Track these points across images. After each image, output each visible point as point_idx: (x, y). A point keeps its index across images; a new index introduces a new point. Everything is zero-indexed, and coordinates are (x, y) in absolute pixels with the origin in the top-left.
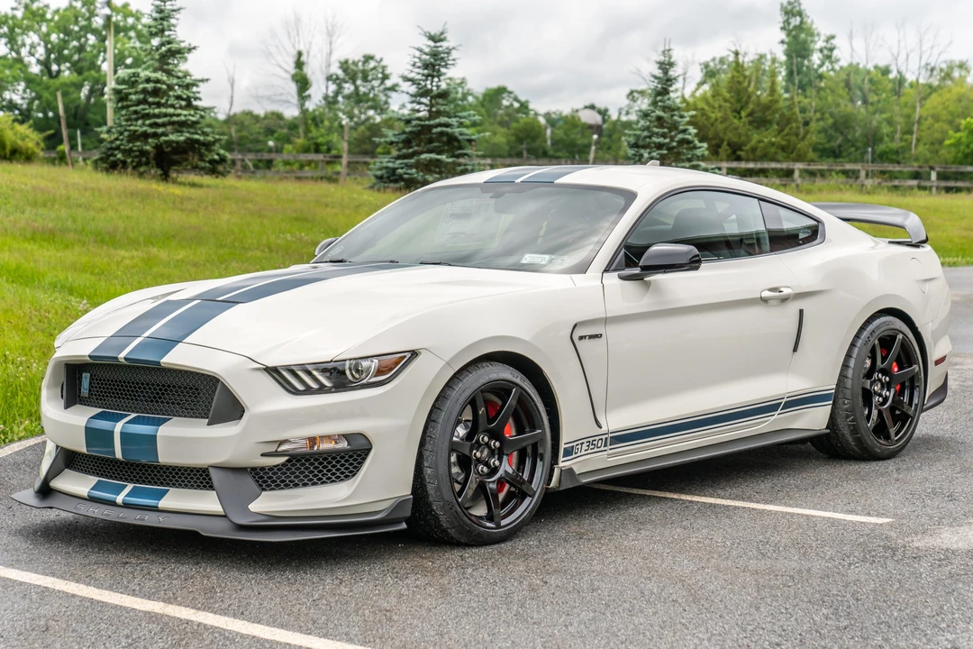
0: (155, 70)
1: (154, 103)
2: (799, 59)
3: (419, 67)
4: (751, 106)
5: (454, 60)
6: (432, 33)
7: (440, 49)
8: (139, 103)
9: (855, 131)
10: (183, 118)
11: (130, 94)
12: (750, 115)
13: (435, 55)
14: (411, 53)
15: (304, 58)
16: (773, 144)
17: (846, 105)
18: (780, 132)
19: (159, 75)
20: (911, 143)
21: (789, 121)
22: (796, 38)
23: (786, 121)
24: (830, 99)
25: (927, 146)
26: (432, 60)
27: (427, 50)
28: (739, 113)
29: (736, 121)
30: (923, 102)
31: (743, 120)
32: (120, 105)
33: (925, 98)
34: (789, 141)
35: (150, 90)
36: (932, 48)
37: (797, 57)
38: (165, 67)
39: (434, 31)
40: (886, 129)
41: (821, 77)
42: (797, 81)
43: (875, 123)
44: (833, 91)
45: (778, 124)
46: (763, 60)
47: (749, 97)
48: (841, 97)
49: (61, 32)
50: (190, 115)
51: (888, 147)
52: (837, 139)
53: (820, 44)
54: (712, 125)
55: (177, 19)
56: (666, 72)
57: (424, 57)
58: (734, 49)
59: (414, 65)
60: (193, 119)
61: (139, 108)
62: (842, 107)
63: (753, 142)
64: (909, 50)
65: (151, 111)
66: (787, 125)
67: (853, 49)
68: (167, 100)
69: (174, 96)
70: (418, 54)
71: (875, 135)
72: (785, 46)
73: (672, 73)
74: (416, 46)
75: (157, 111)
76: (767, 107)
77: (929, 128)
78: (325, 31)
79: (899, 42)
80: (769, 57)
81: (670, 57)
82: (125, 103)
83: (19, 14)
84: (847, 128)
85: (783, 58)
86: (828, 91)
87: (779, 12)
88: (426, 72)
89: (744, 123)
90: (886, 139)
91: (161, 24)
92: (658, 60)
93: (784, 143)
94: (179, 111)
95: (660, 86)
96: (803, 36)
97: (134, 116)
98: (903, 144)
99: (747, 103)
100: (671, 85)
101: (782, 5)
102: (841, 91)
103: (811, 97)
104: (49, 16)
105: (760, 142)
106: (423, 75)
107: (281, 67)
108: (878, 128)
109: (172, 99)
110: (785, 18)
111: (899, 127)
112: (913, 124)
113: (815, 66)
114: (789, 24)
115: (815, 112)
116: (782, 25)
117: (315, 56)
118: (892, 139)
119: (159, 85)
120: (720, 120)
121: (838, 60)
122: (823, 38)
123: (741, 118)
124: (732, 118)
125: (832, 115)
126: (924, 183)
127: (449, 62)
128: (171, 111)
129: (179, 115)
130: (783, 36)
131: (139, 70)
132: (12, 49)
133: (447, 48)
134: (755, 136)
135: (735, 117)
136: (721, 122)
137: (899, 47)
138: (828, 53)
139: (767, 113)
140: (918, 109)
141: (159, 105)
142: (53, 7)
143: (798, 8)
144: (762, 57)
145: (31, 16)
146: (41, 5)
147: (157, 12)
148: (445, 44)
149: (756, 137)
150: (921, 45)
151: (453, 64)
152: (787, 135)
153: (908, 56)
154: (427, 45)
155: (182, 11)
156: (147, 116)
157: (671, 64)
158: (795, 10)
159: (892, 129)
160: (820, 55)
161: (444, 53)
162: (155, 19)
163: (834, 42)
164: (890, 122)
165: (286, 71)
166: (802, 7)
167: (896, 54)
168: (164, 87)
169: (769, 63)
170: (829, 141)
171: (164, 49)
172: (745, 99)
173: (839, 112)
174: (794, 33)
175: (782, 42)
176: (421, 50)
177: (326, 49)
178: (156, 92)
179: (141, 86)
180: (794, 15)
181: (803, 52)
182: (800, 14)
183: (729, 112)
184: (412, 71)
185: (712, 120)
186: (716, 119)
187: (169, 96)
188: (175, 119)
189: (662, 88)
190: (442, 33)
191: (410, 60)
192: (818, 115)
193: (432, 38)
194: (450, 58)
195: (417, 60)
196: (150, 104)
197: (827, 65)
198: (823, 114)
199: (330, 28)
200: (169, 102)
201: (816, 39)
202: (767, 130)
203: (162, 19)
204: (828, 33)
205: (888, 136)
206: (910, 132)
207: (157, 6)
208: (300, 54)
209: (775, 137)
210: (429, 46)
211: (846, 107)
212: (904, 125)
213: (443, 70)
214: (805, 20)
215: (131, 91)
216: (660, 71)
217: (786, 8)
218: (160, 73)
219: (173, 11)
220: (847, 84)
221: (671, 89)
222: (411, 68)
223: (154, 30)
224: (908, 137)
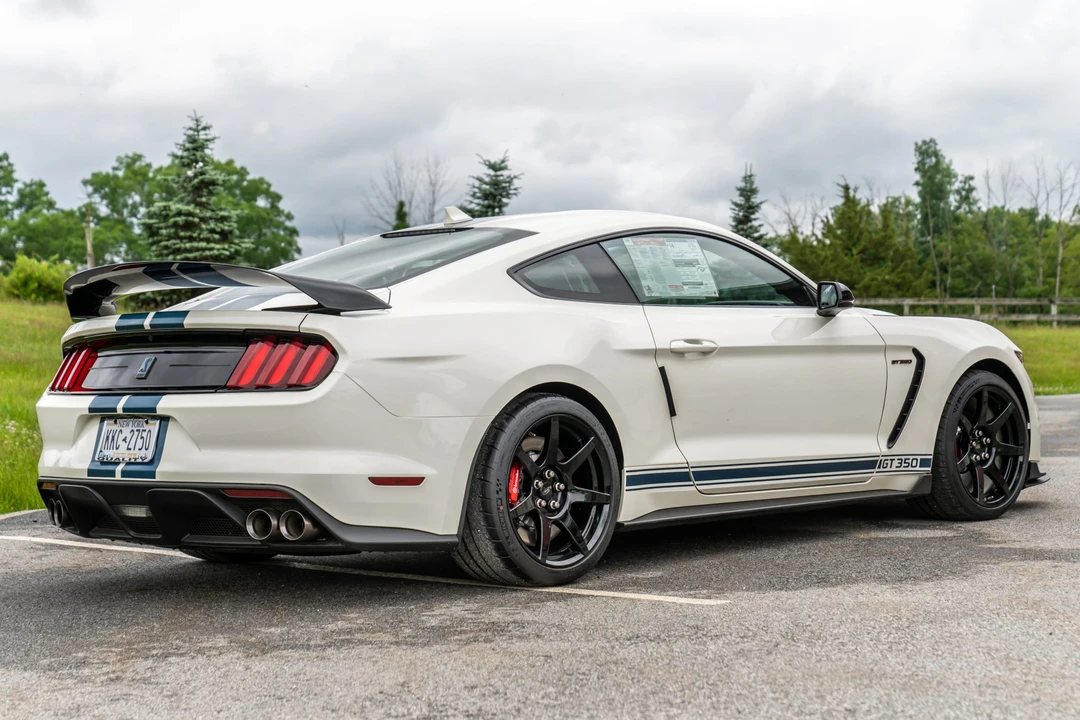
0: (188, 204)
1: (185, 238)
2: (934, 201)
3: (478, 198)
4: (863, 243)
5: (516, 189)
6: (492, 162)
7: (501, 178)
8: (170, 238)
9: (995, 275)
10: (216, 252)
11: (161, 228)
12: (863, 251)
13: (496, 184)
14: (471, 183)
15: (406, 209)
16: (887, 282)
17: (984, 249)
18: (893, 270)
19: (191, 208)
20: (1055, 286)
21: (903, 257)
22: (931, 179)
23: (900, 257)
24: (967, 242)
25: (1071, 289)
26: (492, 190)
27: (487, 179)
28: (850, 250)
29: (846, 258)
30: (1067, 243)
31: (856, 257)
32: (151, 240)
33: (1068, 239)
34: (904, 278)
35: (181, 223)
36: (1073, 186)
37: (932, 199)
38: (198, 199)
39: (495, 159)
40: (1027, 272)
41: (957, 219)
42: (931, 225)
43: (1015, 266)
44: (970, 234)
45: (892, 262)
46: (897, 203)
47: (861, 233)
48: (979, 239)
49: (163, 192)
50: (224, 249)
51: (1030, 291)
52: (975, 285)
53: (957, 185)
54: (822, 263)
55: (211, 149)
56: (748, 199)
57: (484, 186)
58: (843, 184)
59: (474, 195)
60: (227, 253)
61: (169, 243)
62: (980, 250)
63: (866, 280)
64: (1049, 189)
65: (183, 246)
66: (902, 262)
67: (989, 190)
68: (199, 234)
69: (207, 229)
70: (477, 183)
71: (1016, 278)
72: (920, 188)
73: (756, 200)
74: (475, 176)
75: (188, 245)
76: (880, 244)
77: (1074, 271)
78: (427, 179)
79: (1038, 180)
80: (903, 200)
81: (752, 183)
82: (155, 238)
83: (120, 173)
84: (987, 271)
85: (917, 200)
86: (965, 234)
87: (913, 152)
88: (486, 202)
89: (856, 261)
90: (1028, 282)
91: (194, 155)
92: (739, 186)
93: (898, 281)
94: (212, 245)
95: (741, 214)
96: (939, 176)
97: (165, 252)
98: (1047, 287)
99: (859, 239)
100: (753, 213)
101: (916, 144)
102: (979, 234)
103: (946, 241)
104: (151, 175)
105: (873, 280)
106: (483, 206)
107: (382, 218)
108: (1019, 271)
109: (205, 233)
110: (920, 159)
111: (1041, 270)
112: (1057, 267)
113: (952, 208)
114: (924, 164)
115: (952, 255)
116: (916, 166)
117: (417, 207)
118: (1034, 283)
119: (190, 218)
120: (830, 258)
121: (976, 202)
122: (960, 178)
123: (852, 255)
124: (842, 255)
125: (969, 258)
126: (1044, 318)
127: (512, 192)
128: (203, 244)
129: (212, 249)
130: (917, 177)
131: (170, 203)
132: (113, 211)
133: (508, 177)
134: (868, 274)
135: (846, 255)
136: (832, 261)
137: (1038, 186)
138: (966, 195)
139: (880, 250)
140: (1061, 251)
141: (191, 239)
142: (155, 166)
143: (933, 149)
144: (897, 199)
145: (132, 176)
146: (143, 164)
147: (190, 142)
148: (505, 173)
149: (869, 276)
150: (1061, 184)
151: (515, 194)
152: (903, 271)
153: (1048, 195)
154: (485, 173)
155: (216, 141)
156: (178, 251)
157: (753, 191)
158: (930, 151)
159: (1034, 272)
160: (958, 197)
161: (506, 182)
162: (187, 150)
163: (972, 183)
164: (1031, 265)
165: (388, 223)
166: (938, 147)
167: (1035, 194)
168: (196, 220)
169: (902, 206)
170: (968, 286)
171: (196, 181)
172: (856, 236)
173: (978, 255)
174: (929, 174)
175: (917, 184)
176: (480, 180)
177: (429, 199)
178: (188, 226)
179: (172, 220)
180: (929, 156)
181: (939, 194)
182: (936, 154)
183: (839, 249)
184: (471, 202)
185: (821, 258)
186: (826, 257)
187: (202, 230)
188: (207, 253)
189: (744, 216)
190: (503, 162)
191: (468, 189)
192: (955, 258)
193: (492, 167)
194: (512, 187)
195: (476, 190)
196: (182, 239)
197: (965, 207)
198: (960, 258)
199: (433, 176)
200: (202, 236)
201: (954, 180)
202: (880, 267)
203: (195, 149)
204: (966, 174)
205: (1029, 279)
206: (1054, 275)
207: (189, 136)
208: (401, 205)
209: (889, 274)
210: (489, 175)
211: (985, 249)
212: (1046, 268)
213: (505, 200)
214: (941, 159)
215: (162, 225)
216: (742, 198)
217: (920, 148)
218: (193, 206)
219: (207, 140)
220: (985, 227)
221: (753, 217)
222: (470, 199)
223: (186, 161)
224: (1051, 280)
